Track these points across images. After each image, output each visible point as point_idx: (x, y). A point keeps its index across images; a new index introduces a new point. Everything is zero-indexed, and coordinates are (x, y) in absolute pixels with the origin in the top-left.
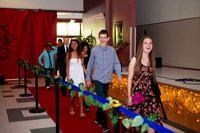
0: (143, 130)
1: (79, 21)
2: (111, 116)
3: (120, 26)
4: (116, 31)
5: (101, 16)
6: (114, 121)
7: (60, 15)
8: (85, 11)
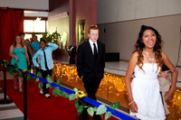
0: (106, 117)
1: (44, 19)
2: (77, 105)
3: (83, 24)
4: (79, 29)
5: (65, 15)
6: (80, 110)
7: (26, 13)
8: (50, 10)
